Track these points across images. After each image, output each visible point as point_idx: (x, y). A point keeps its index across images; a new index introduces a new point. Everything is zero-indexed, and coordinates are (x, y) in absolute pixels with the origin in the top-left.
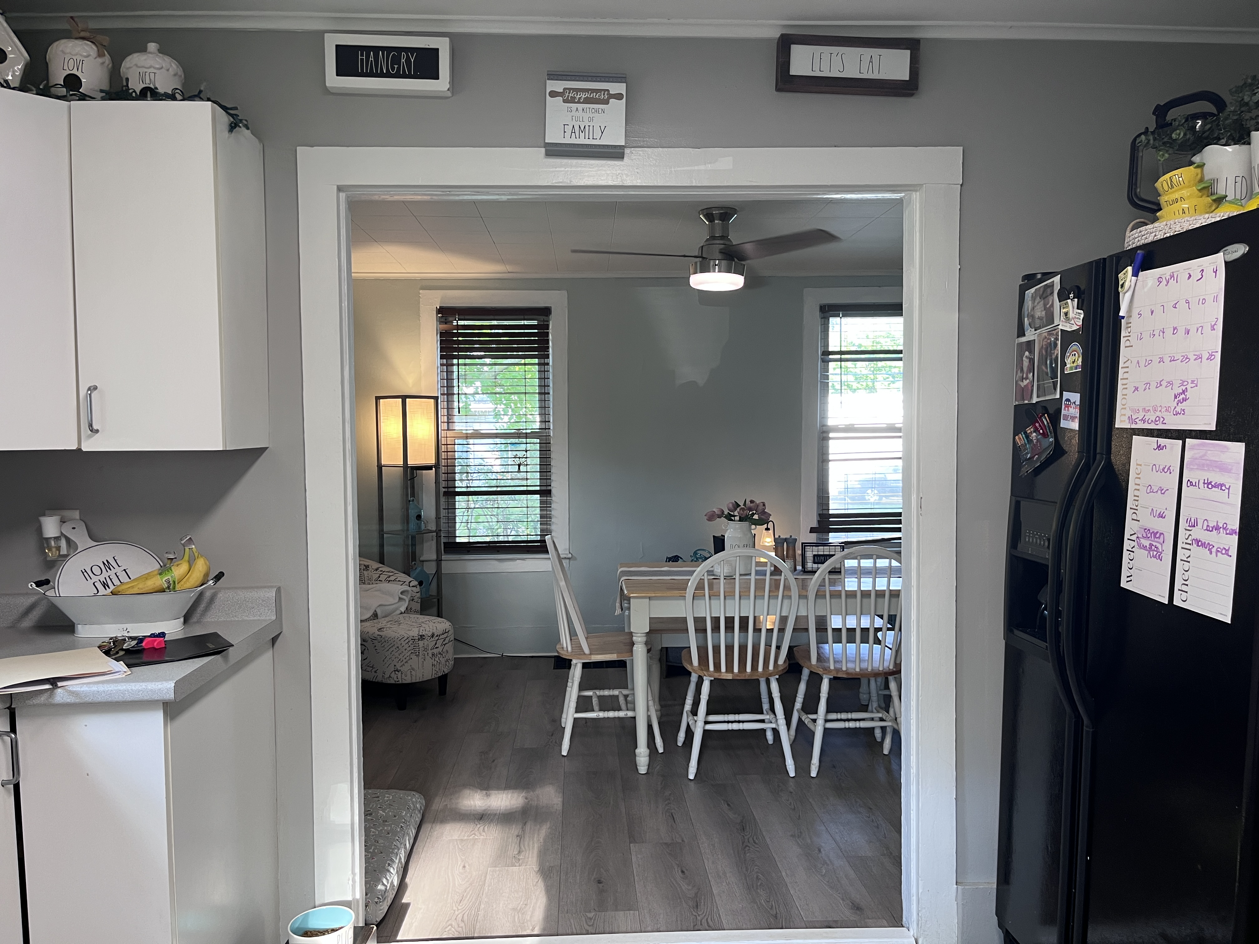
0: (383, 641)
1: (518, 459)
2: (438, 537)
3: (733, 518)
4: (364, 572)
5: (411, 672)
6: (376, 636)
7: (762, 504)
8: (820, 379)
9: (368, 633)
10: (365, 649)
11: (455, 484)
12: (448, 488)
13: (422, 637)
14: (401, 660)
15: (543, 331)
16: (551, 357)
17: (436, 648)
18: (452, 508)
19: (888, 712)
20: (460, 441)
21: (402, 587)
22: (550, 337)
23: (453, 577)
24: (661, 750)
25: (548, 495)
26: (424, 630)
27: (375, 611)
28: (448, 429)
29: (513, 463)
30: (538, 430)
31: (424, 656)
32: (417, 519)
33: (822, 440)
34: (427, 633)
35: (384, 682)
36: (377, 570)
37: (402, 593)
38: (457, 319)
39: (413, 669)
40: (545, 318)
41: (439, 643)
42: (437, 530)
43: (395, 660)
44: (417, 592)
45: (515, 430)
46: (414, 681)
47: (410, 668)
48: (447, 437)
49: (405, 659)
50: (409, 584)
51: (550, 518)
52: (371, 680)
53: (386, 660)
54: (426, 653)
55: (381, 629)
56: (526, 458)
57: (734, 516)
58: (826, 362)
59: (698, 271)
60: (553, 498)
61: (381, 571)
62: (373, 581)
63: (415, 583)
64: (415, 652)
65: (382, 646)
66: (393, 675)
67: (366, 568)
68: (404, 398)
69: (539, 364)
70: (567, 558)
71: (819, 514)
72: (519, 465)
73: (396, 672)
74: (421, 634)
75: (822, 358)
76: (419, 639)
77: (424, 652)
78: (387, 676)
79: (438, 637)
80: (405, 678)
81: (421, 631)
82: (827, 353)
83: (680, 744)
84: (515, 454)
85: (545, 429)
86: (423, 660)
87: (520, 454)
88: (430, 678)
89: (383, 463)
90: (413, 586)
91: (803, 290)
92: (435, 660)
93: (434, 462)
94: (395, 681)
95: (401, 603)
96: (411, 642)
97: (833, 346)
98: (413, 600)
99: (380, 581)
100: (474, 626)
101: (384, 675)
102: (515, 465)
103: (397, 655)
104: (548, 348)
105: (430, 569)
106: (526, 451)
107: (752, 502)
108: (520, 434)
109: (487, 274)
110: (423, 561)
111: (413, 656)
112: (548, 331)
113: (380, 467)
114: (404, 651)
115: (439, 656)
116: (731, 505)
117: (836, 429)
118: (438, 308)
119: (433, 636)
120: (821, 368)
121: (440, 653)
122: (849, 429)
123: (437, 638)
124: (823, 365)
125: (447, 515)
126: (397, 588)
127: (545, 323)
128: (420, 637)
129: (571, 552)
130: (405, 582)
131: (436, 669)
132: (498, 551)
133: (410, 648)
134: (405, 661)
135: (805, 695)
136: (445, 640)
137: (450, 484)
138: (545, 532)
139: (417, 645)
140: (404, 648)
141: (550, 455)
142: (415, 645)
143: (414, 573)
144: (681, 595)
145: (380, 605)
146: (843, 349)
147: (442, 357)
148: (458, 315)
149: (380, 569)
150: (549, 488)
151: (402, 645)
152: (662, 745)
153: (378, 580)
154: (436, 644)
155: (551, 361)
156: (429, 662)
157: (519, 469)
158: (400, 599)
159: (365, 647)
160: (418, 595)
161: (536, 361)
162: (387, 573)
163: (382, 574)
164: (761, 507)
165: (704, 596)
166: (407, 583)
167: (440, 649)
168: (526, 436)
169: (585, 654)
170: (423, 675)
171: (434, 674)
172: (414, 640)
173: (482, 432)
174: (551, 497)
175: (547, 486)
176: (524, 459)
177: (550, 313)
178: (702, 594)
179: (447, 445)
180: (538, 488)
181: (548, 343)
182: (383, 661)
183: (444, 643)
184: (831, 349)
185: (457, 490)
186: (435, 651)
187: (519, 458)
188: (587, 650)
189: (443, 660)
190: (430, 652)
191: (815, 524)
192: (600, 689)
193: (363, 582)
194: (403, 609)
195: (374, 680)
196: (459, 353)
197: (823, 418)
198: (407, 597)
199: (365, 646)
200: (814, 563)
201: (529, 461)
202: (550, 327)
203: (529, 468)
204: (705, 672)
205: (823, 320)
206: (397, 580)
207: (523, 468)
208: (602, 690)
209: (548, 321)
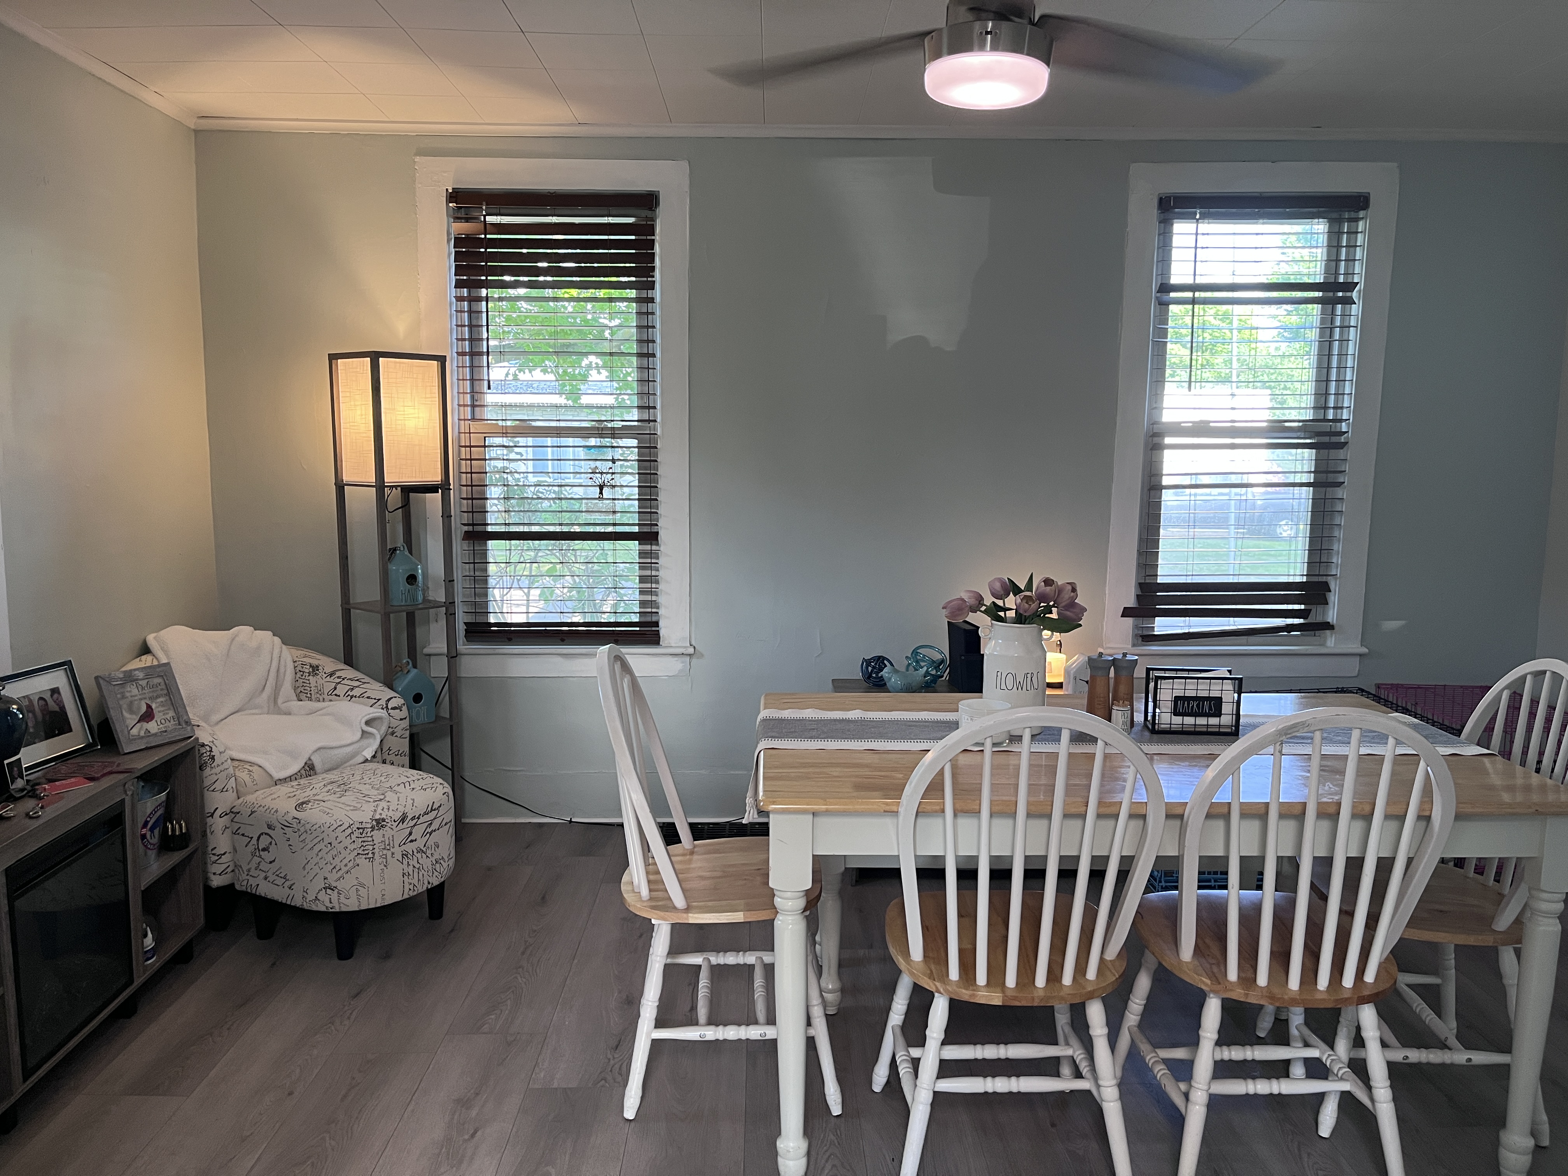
0: (302, 829)
1: (600, 475)
2: (451, 615)
3: (1002, 614)
4: (311, 677)
5: (357, 890)
6: (290, 820)
7: (1070, 587)
8: (1153, 337)
9: (276, 811)
10: (271, 843)
11: (485, 519)
12: (473, 525)
13: (380, 823)
14: (338, 868)
15: (644, 238)
16: (658, 286)
17: (412, 841)
18: (480, 561)
19: (1332, 1047)
20: (498, 441)
21: (372, 710)
22: (657, 249)
23: (483, 683)
24: (836, 1109)
25: (654, 542)
26: (386, 807)
27: (310, 759)
28: (473, 419)
29: (590, 483)
30: (636, 423)
31: (386, 858)
32: (408, 583)
33: (1151, 449)
34: (391, 813)
35: (306, 908)
36: (331, 675)
37: (368, 723)
38: (484, 213)
39: (362, 885)
40: (649, 213)
41: (418, 831)
42: (448, 602)
43: (325, 867)
44: (401, 719)
45: (594, 423)
46: (364, 907)
47: (355, 882)
48: (470, 433)
49: (346, 865)
50: (387, 705)
51: (657, 582)
52: (284, 901)
53: (308, 867)
54: (389, 854)
55: (303, 803)
56: (613, 473)
57: (1005, 610)
58: (1164, 305)
59: (945, 50)
60: (662, 548)
61: (339, 677)
62: (325, 696)
63: (398, 701)
64: (367, 852)
65: (301, 839)
66: (322, 896)
67: (313, 671)
68: (375, 357)
69: (638, 300)
70: (687, 655)
71: (1140, 584)
72: (601, 487)
73: (329, 891)
74: (377, 817)
75: (1157, 298)
76: (373, 828)
77: (385, 852)
78: (311, 897)
79: (415, 821)
80: (346, 902)
81: (379, 811)
82: (1166, 288)
83: (877, 1088)
84: (593, 466)
85: (649, 421)
86: (382, 867)
87: (604, 466)
88: (400, 899)
89: (346, 479)
90: (394, 708)
91: (1129, 167)
92: (408, 864)
93: (440, 479)
94: (327, 907)
95: (365, 742)
96: (357, 834)
97: (1179, 274)
98: (393, 733)
99: (336, 695)
100: (522, 769)
101: (305, 894)
102: (595, 486)
103: (329, 858)
104: (653, 269)
105: (439, 669)
106: (614, 461)
107: (1048, 582)
108: (602, 429)
109: (537, 127)
110: (430, 655)
111: (361, 860)
112: (653, 238)
113: (340, 487)
114: (343, 851)
115: (419, 855)
116: (998, 586)
117: (1178, 430)
118: (450, 191)
119: (403, 819)
120: (1155, 316)
121: (420, 851)
122: (1201, 429)
123: (412, 823)
124: (1158, 311)
125: (472, 573)
126: (361, 711)
127: (648, 223)
128: (374, 823)
129: (693, 643)
130: (379, 700)
131: (412, 881)
132: (563, 640)
133: (353, 846)
134: (345, 869)
135: (1149, 998)
136: (431, 824)
137: (478, 518)
138: (649, 606)
139: (370, 839)
140: (342, 845)
141: (657, 471)
142: (366, 839)
143: (403, 683)
144: (887, 808)
145: (319, 749)
146: (1200, 280)
147: (459, 285)
148: (487, 205)
149: (338, 674)
150: (654, 529)
151: (339, 840)
152: (840, 1100)
153: (334, 694)
154: (410, 834)
155: (657, 293)
156: (396, 869)
157: (601, 493)
158: (363, 732)
159: (270, 840)
160: (406, 724)
161: (632, 293)
162: (349, 682)
163: (339, 683)
164: (1067, 595)
165: (943, 811)
166: (383, 702)
167: (420, 843)
168: (614, 433)
169: (675, 908)
170: (383, 895)
171: (406, 890)
172: (364, 829)
173: (534, 424)
174: (658, 544)
175: (652, 525)
176: (609, 476)
177: (657, 204)
178: (938, 808)
179: (470, 447)
180: (636, 529)
181: (653, 261)
182: (304, 868)
183: (429, 830)
184: (1174, 280)
185: (490, 529)
186: (410, 848)
187: (602, 473)
188: (679, 900)
189: (426, 863)
190: (398, 851)
191: (1131, 602)
192: (719, 952)
193: (309, 695)
194: (368, 754)
195: (288, 903)
196: (489, 278)
197: (1155, 408)
198: (378, 730)
199: (272, 838)
200: (1176, 713)
201: (619, 480)
202: (658, 230)
203: (618, 493)
204: (938, 984)
205: (1162, 225)
206: (366, 695)
207: (606, 492)
208: (721, 954)
209: (653, 219)
